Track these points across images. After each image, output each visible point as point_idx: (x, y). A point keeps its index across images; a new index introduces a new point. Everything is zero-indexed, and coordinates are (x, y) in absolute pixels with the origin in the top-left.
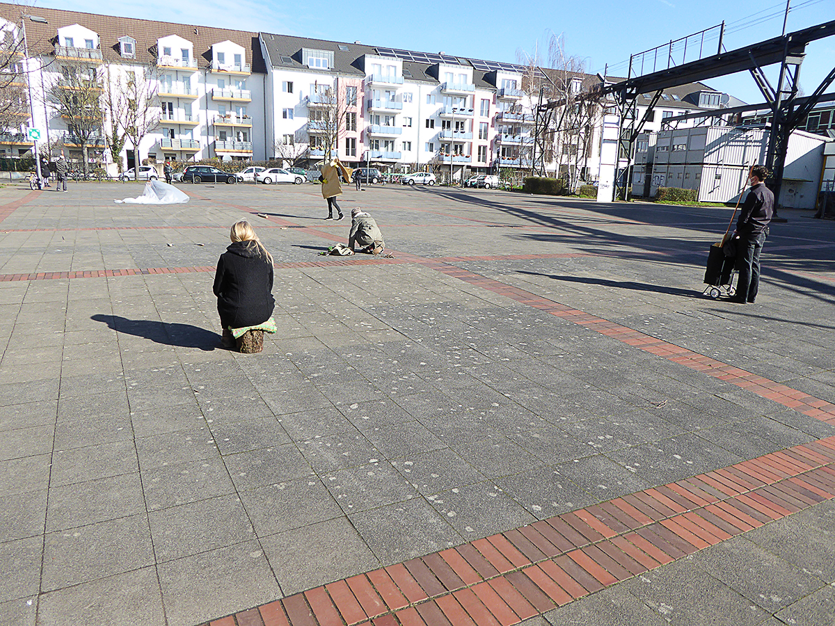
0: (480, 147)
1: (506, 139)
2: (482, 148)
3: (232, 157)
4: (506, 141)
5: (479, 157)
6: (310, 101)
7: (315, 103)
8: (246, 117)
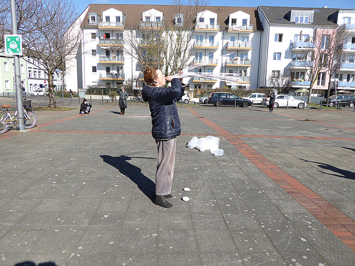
6: (296, 46)
7: (299, 47)
8: (248, 59)
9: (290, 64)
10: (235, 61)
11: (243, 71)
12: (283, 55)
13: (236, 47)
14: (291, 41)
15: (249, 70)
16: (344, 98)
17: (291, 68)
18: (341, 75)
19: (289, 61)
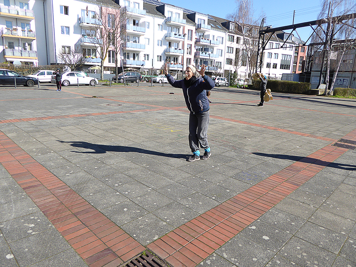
0: (187, 59)
3: (22, 62)
4: (202, 56)
6: (84, 22)
7: (87, 23)
8: (31, 31)
9: (80, 40)
10: (14, 32)
11: (27, 44)
12: (72, 30)
13: (13, 13)
14: (78, 15)
15: (34, 43)
16: (132, 75)
17: (82, 44)
18: (128, 54)
19: (79, 36)
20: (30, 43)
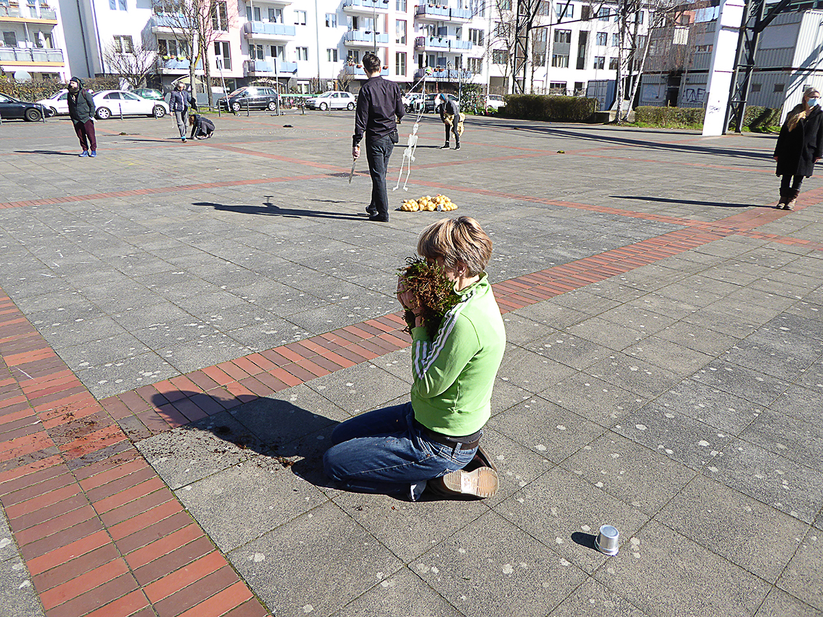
0: (397, 54)
1: (431, 44)
2: (400, 55)
3: (32, 74)
4: (431, 46)
5: (397, 68)
8: (46, 6)
9: (151, 22)
10: (13, 9)
11: (41, 35)
15: (58, 33)
17: (155, 30)
18: (260, 47)
19: (148, 13)
20: (48, 32)
